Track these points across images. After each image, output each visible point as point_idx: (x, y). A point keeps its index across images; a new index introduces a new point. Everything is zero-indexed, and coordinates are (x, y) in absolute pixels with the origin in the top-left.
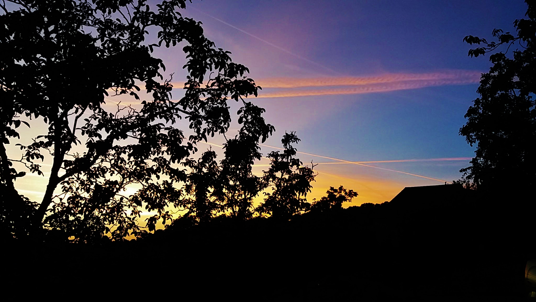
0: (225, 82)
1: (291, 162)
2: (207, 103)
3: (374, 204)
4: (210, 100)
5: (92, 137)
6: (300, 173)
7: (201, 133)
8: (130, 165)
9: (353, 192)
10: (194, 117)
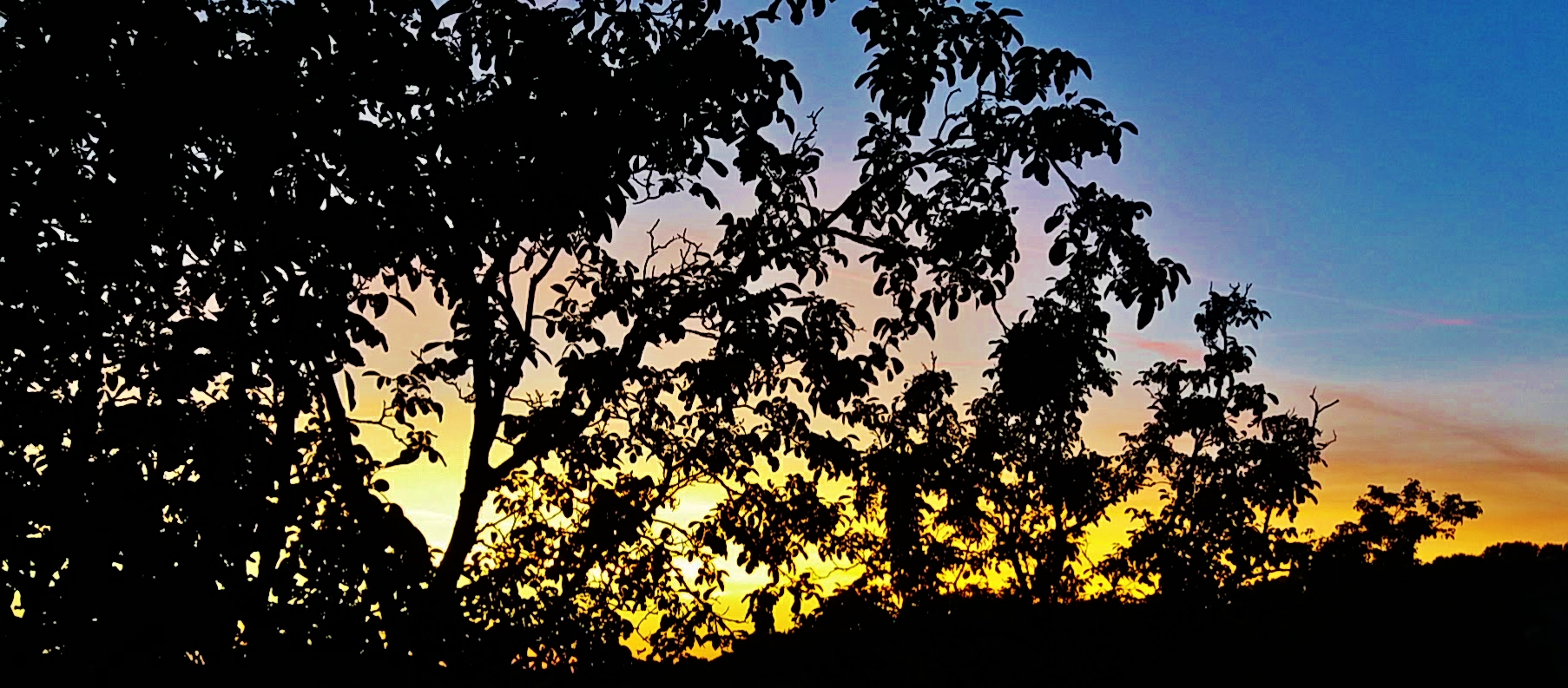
0: (998, 122)
1: (1230, 396)
2: (936, 200)
3: (1536, 546)
4: (945, 191)
5: (577, 343)
6: (1265, 436)
7: (913, 309)
8: (687, 427)
9: (1461, 503)
10: (892, 254)
